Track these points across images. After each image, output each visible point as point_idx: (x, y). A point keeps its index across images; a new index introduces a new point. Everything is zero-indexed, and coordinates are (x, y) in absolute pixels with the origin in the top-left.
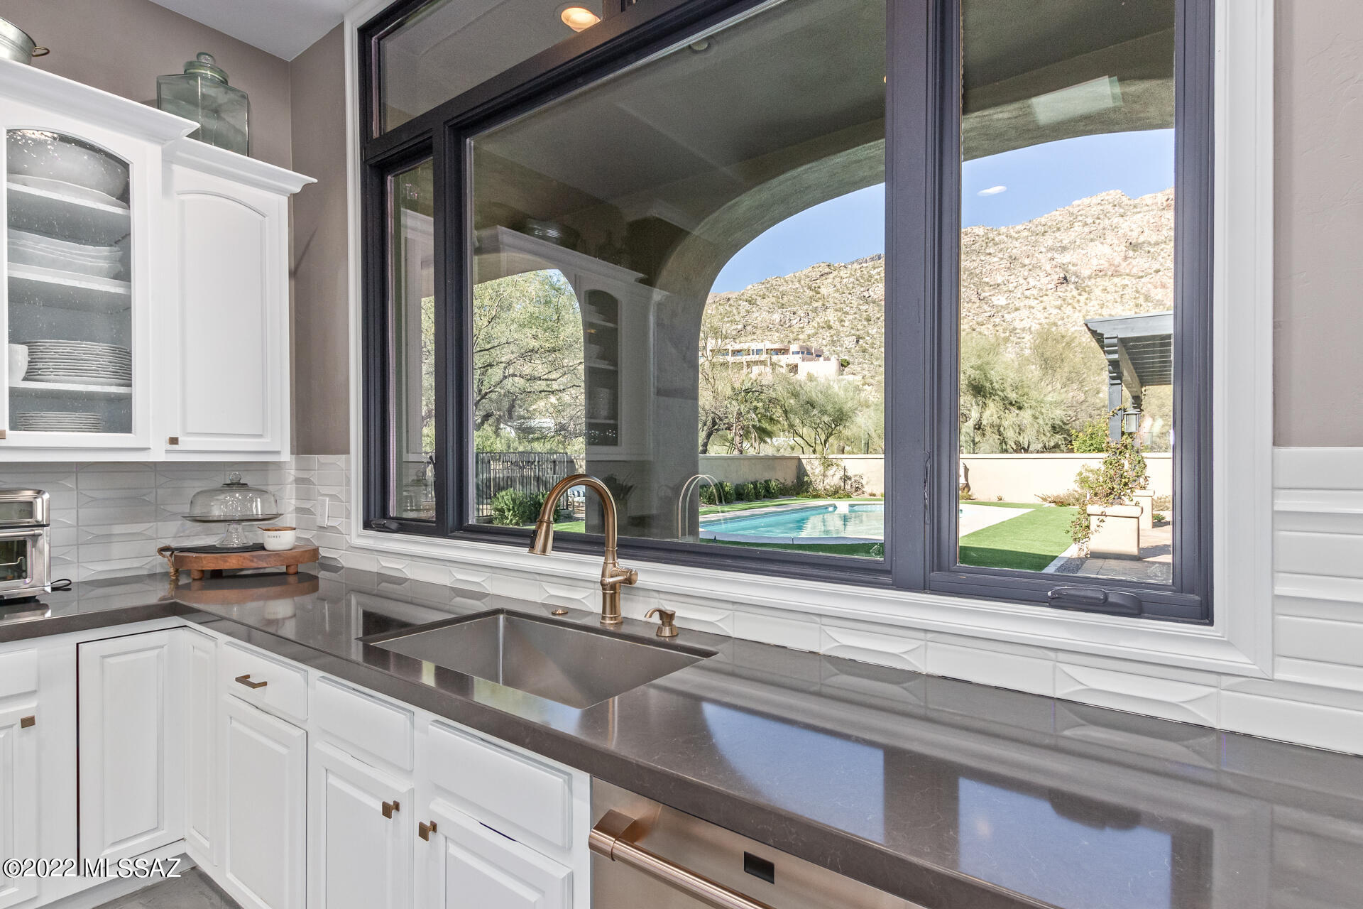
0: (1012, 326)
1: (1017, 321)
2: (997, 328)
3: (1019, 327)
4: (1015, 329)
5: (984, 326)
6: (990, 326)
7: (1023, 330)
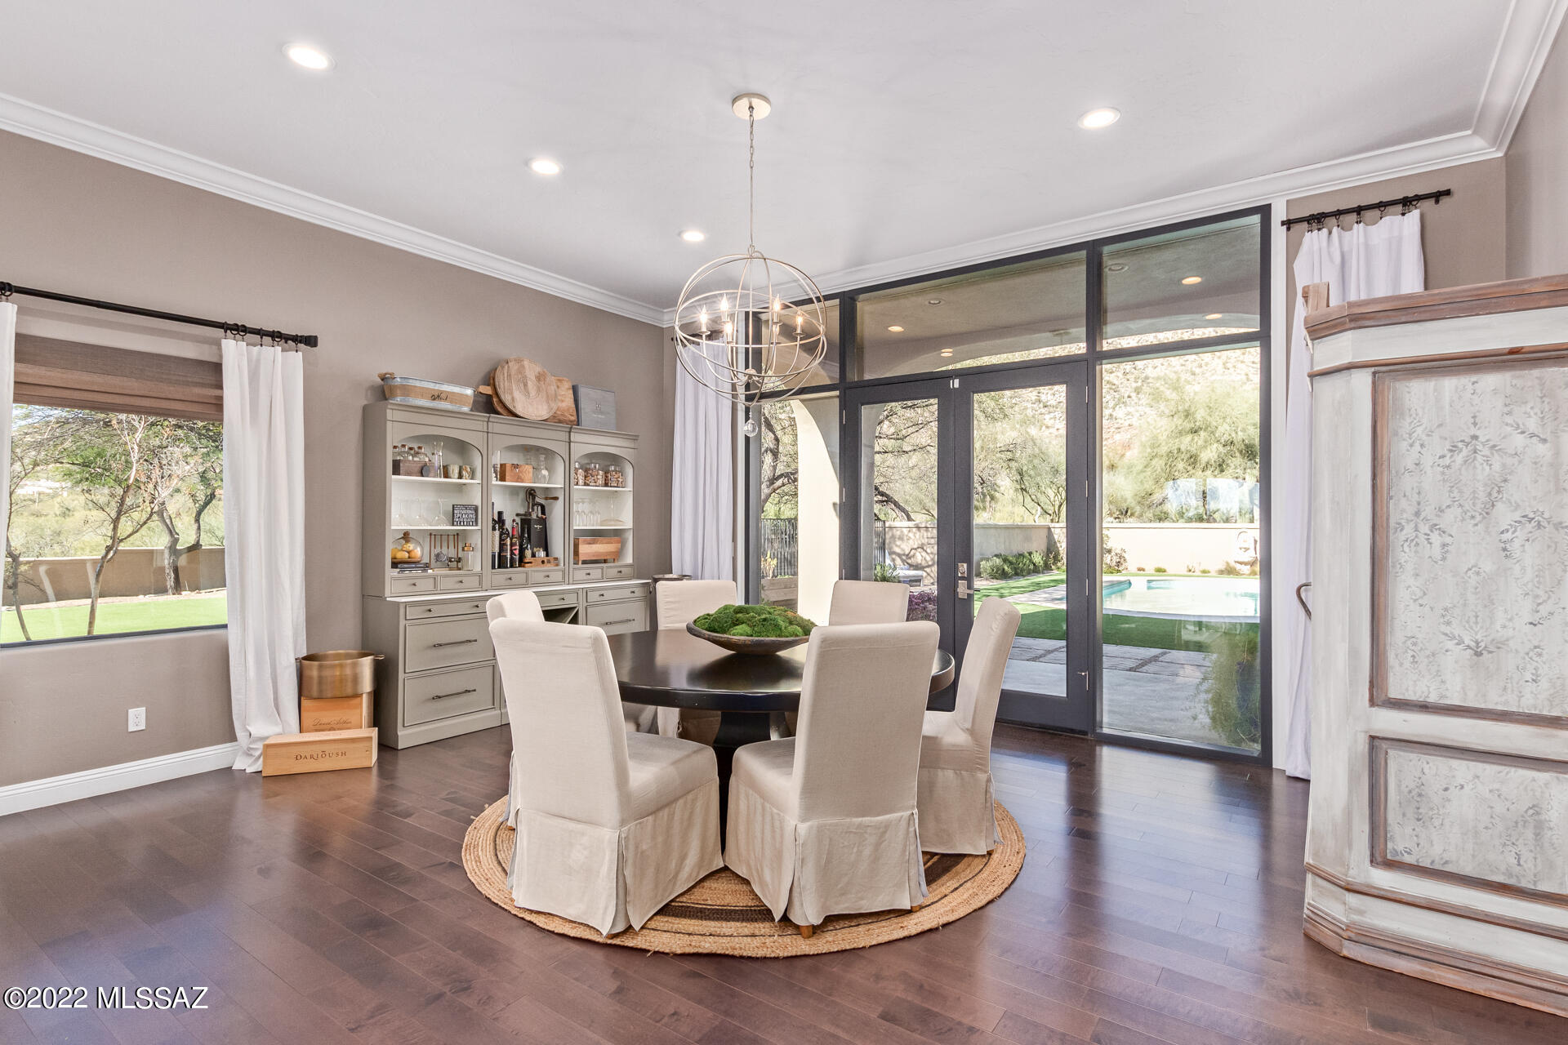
0: (1144, 375)
1: (1150, 369)
2: (1128, 376)
3: (1152, 376)
4: (1147, 378)
5: (1113, 374)
6: (1120, 374)
7: (1158, 378)
